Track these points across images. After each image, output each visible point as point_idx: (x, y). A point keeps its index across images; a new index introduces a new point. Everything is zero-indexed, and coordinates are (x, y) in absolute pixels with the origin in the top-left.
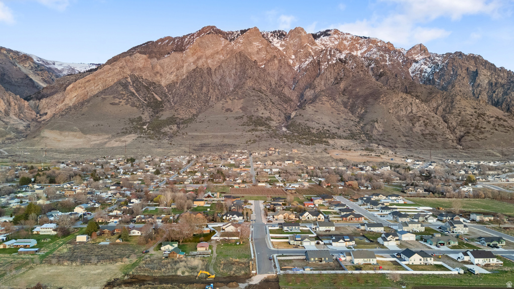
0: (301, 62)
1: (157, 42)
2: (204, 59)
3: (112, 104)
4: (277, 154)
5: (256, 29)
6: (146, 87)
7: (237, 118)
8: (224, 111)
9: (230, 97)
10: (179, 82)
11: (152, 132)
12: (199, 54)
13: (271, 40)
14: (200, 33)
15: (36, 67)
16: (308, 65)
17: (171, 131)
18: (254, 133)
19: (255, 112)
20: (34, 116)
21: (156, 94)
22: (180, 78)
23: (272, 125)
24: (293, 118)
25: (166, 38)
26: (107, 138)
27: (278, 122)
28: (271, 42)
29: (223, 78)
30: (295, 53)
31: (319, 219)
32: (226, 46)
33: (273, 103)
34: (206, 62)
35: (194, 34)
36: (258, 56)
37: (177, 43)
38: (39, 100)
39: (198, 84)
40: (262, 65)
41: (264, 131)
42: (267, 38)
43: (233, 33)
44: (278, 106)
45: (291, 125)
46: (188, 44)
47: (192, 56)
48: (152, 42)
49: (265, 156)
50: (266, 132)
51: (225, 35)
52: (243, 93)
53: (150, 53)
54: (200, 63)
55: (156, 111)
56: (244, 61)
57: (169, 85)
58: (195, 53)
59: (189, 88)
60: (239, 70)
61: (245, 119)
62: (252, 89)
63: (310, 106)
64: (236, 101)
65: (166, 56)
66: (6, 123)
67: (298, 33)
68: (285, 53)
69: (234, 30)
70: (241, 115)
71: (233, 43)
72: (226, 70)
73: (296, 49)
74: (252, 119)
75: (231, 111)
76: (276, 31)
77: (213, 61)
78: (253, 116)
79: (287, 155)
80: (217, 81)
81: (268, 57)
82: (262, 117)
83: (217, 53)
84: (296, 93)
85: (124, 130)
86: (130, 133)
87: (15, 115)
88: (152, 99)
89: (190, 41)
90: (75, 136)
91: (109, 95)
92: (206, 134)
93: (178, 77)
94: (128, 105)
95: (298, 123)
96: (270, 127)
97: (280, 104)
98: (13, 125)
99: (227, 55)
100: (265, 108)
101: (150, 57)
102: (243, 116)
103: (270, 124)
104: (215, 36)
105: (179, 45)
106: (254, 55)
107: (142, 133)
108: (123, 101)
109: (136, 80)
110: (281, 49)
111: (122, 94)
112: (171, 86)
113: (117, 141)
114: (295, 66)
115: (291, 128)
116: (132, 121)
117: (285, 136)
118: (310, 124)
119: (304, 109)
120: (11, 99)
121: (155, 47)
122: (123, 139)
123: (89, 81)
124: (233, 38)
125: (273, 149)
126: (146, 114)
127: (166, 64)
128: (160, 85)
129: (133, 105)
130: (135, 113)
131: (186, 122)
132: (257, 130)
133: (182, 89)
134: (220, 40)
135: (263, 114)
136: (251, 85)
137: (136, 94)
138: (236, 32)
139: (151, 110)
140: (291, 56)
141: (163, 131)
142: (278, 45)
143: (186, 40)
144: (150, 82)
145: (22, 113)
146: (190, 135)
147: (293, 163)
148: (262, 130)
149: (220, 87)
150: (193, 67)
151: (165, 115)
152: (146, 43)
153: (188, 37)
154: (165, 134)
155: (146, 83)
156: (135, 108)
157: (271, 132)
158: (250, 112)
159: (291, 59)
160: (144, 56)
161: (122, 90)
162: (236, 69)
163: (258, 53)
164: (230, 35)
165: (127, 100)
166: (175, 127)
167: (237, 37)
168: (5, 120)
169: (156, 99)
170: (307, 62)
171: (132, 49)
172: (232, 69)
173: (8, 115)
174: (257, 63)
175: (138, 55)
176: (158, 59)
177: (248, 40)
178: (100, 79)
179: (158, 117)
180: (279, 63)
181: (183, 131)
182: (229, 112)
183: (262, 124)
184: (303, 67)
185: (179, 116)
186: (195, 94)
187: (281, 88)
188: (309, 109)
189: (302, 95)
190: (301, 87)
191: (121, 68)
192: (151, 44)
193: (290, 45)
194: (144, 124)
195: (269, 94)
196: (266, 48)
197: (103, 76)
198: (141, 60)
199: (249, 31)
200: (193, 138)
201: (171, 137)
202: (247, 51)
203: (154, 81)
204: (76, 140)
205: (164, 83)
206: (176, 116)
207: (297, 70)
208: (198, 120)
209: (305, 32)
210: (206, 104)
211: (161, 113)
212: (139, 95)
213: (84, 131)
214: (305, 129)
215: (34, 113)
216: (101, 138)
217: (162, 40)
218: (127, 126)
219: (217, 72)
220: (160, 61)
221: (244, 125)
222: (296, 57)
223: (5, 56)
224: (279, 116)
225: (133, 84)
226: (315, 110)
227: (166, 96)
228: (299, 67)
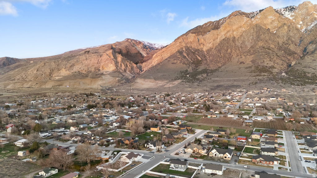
0: (307, 25)
1: (203, 26)
2: (231, 32)
3: (173, 63)
4: (267, 92)
5: (271, 7)
6: (194, 52)
7: (247, 68)
8: (239, 63)
9: (244, 54)
10: (214, 47)
11: (191, 78)
12: (228, 29)
13: (283, 14)
14: (230, 16)
15: (144, 47)
16: (313, 27)
17: (202, 78)
18: (257, 77)
19: (261, 63)
20: (138, 72)
21: (199, 56)
22: (215, 45)
23: (273, 71)
24: (293, 66)
25: (208, 23)
26: (166, 82)
27: (280, 69)
28: (283, 15)
29: (243, 42)
30: (303, 20)
31: (225, 157)
32: (247, 22)
33: (278, 56)
34: (233, 34)
35: (226, 18)
36: (272, 25)
37: (215, 25)
38: (142, 63)
39: (225, 48)
40: (274, 31)
41: (266, 76)
42: (280, 13)
43: (254, 13)
44: (282, 58)
45: (290, 71)
46: (222, 24)
47: (224, 31)
48: (200, 26)
49: (256, 94)
50: (267, 76)
51: (247, 15)
52: (254, 51)
53: (198, 33)
54: (228, 35)
55: (197, 66)
56: (259, 30)
57: (208, 50)
58: (226, 29)
59: (219, 51)
60: (255, 36)
61: (253, 68)
62: (262, 47)
63: (308, 57)
64: (248, 56)
65: (208, 33)
66: (124, 76)
67: (306, 5)
68: (294, 21)
69: (254, 11)
70: (250, 66)
71: (253, 19)
72: (245, 37)
73: (303, 17)
74: (258, 68)
75: (244, 63)
76: (288, 7)
77: (237, 33)
78: (259, 66)
79: (276, 93)
80: (239, 44)
81: (280, 25)
82: (267, 66)
83: (241, 27)
84: (301, 48)
85: (176, 78)
86: (178, 79)
87: (129, 71)
88: (196, 59)
89: (223, 22)
90: (151, 82)
91: (172, 58)
92: (224, 79)
93: (214, 45)
94: (181, 63)
95: (296, 70)
96: (272, 73)
97: (284, 57)
98: (127, 76)
99: (247, 27)
100: (270, 60)
101: (198, 35)
102: (252, 66)
103: (272, 71)
104: (239, 17)
105: (216, 26)
106: (268, 25)
107: (185, 79)
108: (179, 61)
109: (188, 49)
110: (291, 18)
111: (179, 57)
112: (209, 51)
113: (170, 84)
114: (302, 29)
115: (289, 73)
116: (181, 72)
117: (282, 79)
118: (306, 70)
119: (303, 59)
120: (128, 64)
121: (202, 29)
122: (174, 83)
123: (164, 52)
124: (253, 16)
125: (266, 89)
126: (191, 68)
127: (207, 38)
128: (202, 51)
129: (184, 63)
130: (184, 67)
131: (212, 71)
132: (261, 76)
133: (215, 52)
134: (243, 19)
135: (267, 64)
136: (262, 45)
137: (187, 57)
138: (256, 12)
139: (194, 65)
140: (299, 22)
141: (197, 77)
142: (289, 17)
143: (221, 21)
144: (196, 49)
145: (133, 70)
146: (212, 80)
147: (277, 100)
148: (264, 75)
149: (240, 48)
150: (224, 37)
151: (201, 68)
152: (196, 27)
153: (223, 20)
154: (198, 79)
155: (194, 50)
156: (185, 65)
157: (271, 76)
158: (258, 63)
159: (299, 24)
160: (194, 35)
161: (179, 55)
162: (253, 36)
163: (271, 23)
164: (251, 15)
165: (181, 61)
166: (205, 75)
167: (256, 15)
168: (123, 74)
169: (198, 59)
170: (312, 25)
171: (188, 31)
172: (250, 36)
173: (126, 72)
174: (270, 30)
175: (191, 34)
176: (203, 35)
177: (265, 16)
178: (169, 50)
179: (197, 69)
180: (288, 28)
181: (209, 77)
182: (242, 64)
183: (265, 71)
184: (309, 29)
185: (209, 68)
186: (222, 54)
187: (288, 46)
188: (308, 59)
189: (305, 49)
190: (306, 44)
191: (180, 43)
192: (199, 27)
193: (299, 14)
194: (188, 74)
195: (276, 50)
196: (278, 19)
197: (171, 48)
198: (192, 37)
199: (265, 10)
200: (214, 81)
201: (201, 81)
202: (262, 23)
203: (199, 49)
204: (151, 84)
205: (205, 49)
206: (208, 68)
207: (304, 31)
208: (220, 70)
209: (312, 4)
210: (229, 60)
211: (199, 67)
212: (189, 57)
213: (156, 79)
214: (301, 74)
215: (138, 70)
216: (163, 82)
217: (206, 24)
218: (178, 76)
219: (239, 39)
220: (203, 37)
221: (251, 72)
222: (303, 23)
223: (130, 42)
224: (282, 65)
225: (186, 51)
226: (313, 59)
227: (205, 57)
228: (306, 30)
